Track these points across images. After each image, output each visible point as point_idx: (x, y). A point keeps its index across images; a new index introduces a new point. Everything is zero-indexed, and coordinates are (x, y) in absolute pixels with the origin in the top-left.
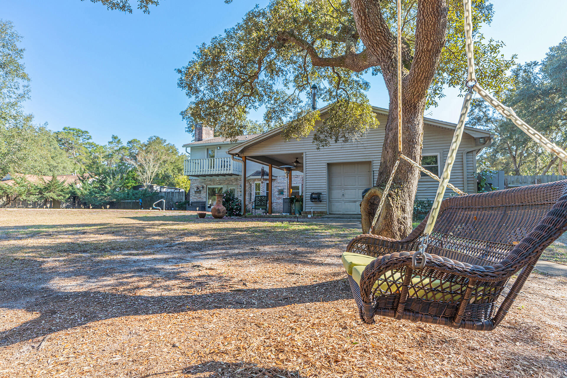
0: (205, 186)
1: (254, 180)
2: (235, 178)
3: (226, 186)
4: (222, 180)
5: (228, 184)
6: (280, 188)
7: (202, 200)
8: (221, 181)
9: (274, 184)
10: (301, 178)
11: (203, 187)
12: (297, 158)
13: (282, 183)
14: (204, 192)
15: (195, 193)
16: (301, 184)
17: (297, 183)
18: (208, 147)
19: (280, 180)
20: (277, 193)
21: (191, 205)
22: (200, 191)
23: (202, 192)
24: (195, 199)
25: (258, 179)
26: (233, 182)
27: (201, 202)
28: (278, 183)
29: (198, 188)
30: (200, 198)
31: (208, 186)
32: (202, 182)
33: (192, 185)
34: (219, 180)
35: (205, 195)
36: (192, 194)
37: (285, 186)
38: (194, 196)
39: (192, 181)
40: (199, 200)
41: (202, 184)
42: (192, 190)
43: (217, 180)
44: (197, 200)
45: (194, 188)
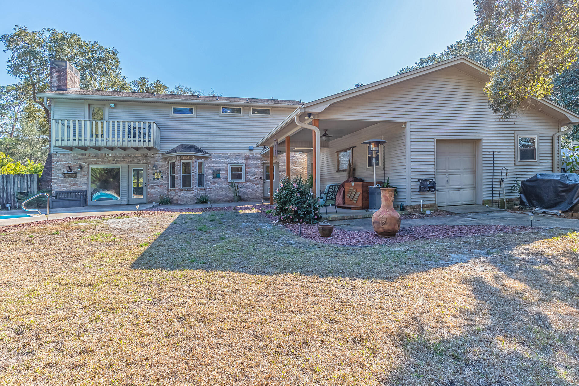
0: (85, 165)
1: (181, 157)
2: (143, 155)
3: (127, 166)
4: (118, 157)
5: (131, 162)
6: (214, 169)
7: (78, 189)
8: (118, 159)
9: (207, 164)
10: (244, 156)
11: (81, 167)
12: (327, 130)
13: (217, 162)
14: (84, 175)
15: (64, 177)
16: (244, 165)
17: (238, 163)
18: (90, 102)
19: (215, 158)
20: (211, 176)
21: (56, 197)
22: (76, 173)
23: (79, 175)
24: (64, 186)
25: (187, 156)
26: (140, 160)
27: (78, 192)
28: (213, 162)
29: (70, 169)
30: (74, 184)
31: (91, 166)
32: (79, 159)
33: (58, 164)
34: (114, 157)
35: (85, 180)
36: (56, 179)
37: (223, 167)
38: (62, 182)
39: (56, 157)
40: (72, 188)
41: (79, 162)
42: (56, 172)
43: (110, 157)
44: (69, 188)
45: (61, 169)
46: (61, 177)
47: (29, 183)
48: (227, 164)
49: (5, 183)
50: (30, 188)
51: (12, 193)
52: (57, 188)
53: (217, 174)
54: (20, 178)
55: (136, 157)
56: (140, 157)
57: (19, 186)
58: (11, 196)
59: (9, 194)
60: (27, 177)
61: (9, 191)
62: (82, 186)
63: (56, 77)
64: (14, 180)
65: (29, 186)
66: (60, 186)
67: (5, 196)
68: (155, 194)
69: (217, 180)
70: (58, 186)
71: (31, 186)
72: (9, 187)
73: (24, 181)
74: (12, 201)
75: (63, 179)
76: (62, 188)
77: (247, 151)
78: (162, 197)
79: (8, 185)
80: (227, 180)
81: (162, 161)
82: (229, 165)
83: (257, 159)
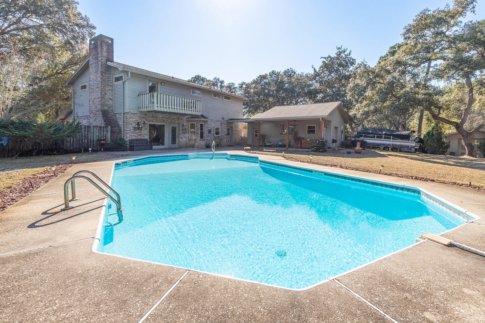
0: (146, 122)
3: (169, 124)
5: (171, 122)
6: (209, 128)
7: (143, 138)
8: (165, 119)
10: (220, 122)
11: (144, 123)
13: (210, 125)
14: (146, 129)
15: (134, 129)
16: (220, 127)
17: (218, 126)
18: (150, 79)
19: (209, 122)
20: (207, 132)
22: (141, 127)
23: (143, 129)
26: (175, 121)
27: (143, 140)
28: (208, 124)
29: (138, 124)
30: (140, 134)
31: (150, 123)
32: (143, 118)
33: (130, 120)
34: (162, 118)
35: (147, 132)
36: (129, 130)
37: (212, 127)
38: (133, 133)
39: (128, 115)
40: (139, 137)
41: (143, 120)
42: (129, 126)
43: (160, 117)
44: (137, 137)
45: (132, 124)
46: (132, 130)
47: (105, 132)
48: (214, 126)
49: (86, 132)
50: (105, 136)
51: (92, 140)
52: (130, 137)
53: (210, 132)
54: (98, 128)
55: (174, 119)
56: (176, 119)
57: (97, 134)
58: (91, 141)
59: (89, 141)
60: (104, 128)
61: (89, 138)
62: (144, 136)
63: (106, 50)
64: (94, 130)
65: (105, 135)
66: (132, 135)
67: (86, 142)
68: (182, 142)
69: (210, 134)
70: (130, 135)
71: (106, 135)
72: (89, 135)
73: (101, 131)
74: (92, 145)
75: (133, 131)
76: (133, 137)
77: (221, 119)
78: (186, 144)
79: (89, 133)
80: (214, 135)
81: (186, 122)
82: (215, 126)
83: (225, 124)
